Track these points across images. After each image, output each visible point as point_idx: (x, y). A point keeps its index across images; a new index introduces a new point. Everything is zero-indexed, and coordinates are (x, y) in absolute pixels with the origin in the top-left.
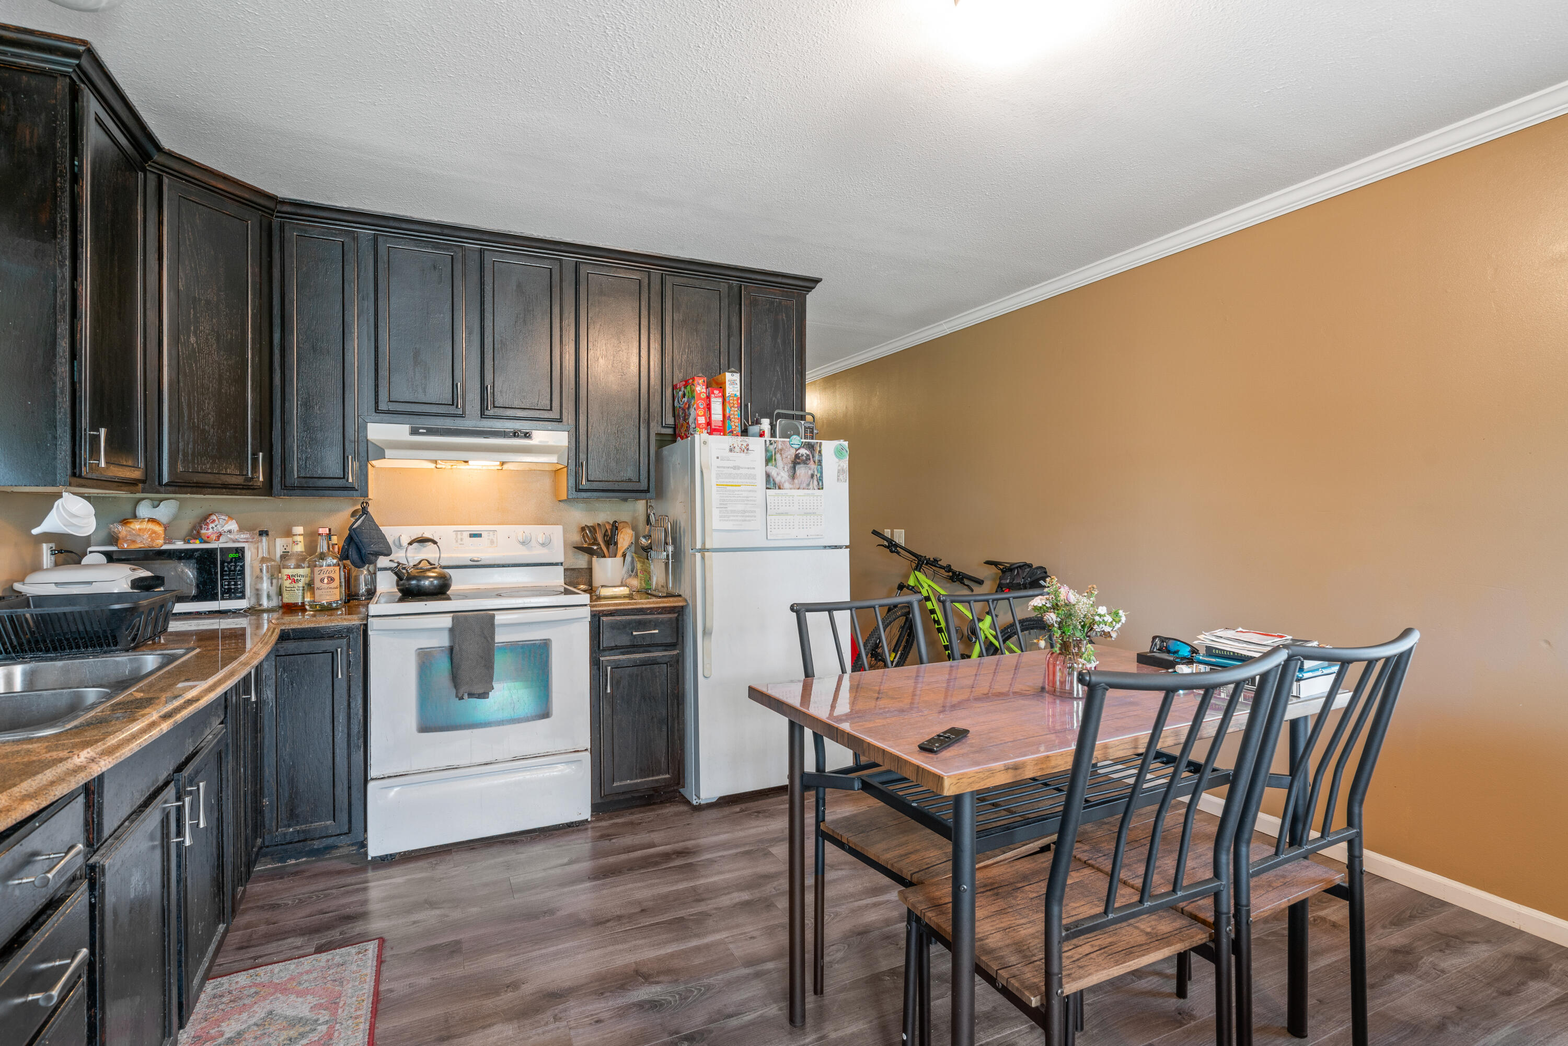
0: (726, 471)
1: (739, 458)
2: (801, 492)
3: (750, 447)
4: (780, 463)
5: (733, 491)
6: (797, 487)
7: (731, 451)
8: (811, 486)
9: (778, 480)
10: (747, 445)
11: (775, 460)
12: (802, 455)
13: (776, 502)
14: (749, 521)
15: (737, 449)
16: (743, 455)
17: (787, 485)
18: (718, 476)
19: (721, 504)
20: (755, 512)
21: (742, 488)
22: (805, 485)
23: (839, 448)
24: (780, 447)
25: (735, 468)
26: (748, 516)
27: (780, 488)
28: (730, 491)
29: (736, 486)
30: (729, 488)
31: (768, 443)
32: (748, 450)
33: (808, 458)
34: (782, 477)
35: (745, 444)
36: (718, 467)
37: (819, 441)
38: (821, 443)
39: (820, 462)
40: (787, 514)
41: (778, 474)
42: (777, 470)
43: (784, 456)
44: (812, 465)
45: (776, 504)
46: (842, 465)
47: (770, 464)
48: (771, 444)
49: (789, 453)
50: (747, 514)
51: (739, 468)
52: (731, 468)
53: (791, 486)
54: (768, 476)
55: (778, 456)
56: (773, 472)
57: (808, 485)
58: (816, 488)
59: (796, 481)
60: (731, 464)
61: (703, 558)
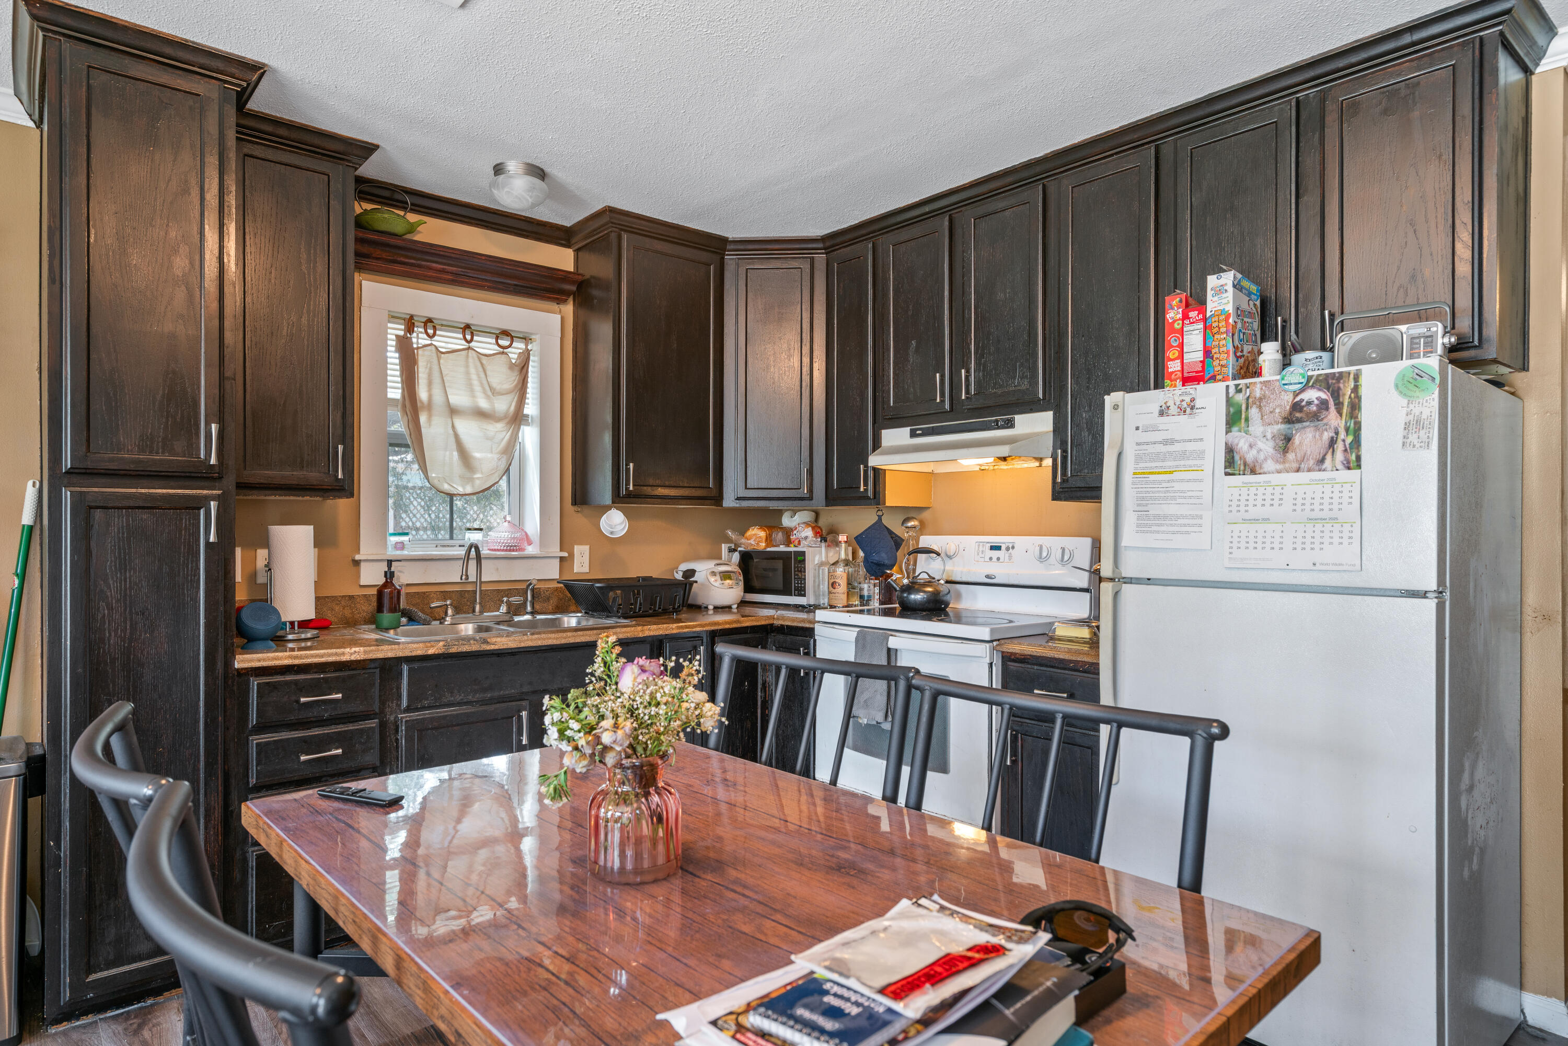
0: (1151, 449)
1: (1178, 425)
2: (1304, 477)
3: (1198, 404)
4: (1256, 427)
5: (1160, 482)
6: (1295, 465)
7: (1162, 413)
8: (1328, 463)
9: (1250, 456)
10: (1193, 400)
11: (1247, 420)
12: (1309, 403)
13: (1243, 498)
14: (1187, 533)
15: (1173, 410)
16: (1183, 418)
17: (1270, 465)
18: (1138, 459)
19: (1139, 505)
20: (1201, 517)
21: (1176, 476)
22: (1311, 462)
23: (1410, 374)
24: (1258, 393)
25: (1166, 442)
26: (1185, 525)
27: (1253, 472)
28: (1154, 482)
29: (1166, 473)
30: (1152, 477)
31: (1232, 390)
32: (1192, 408)
33: (1324, 404)
34: (1259, 451)
35: (1188, 399)
36: (1138, 444)
37: (1353, 369)
38: (1359, 371)
39: (1355, 406)
40: (1266, 520)
41: (1251, 446)
42: (1251, 440)
43: (1267, 410)
44: (1333, 419)
45: (1243, 503)
46: (1416, 411)
47: (1235, 429)
48: (1240, 391)
49: (1278, 402)
50: (1180, 521)
51: (1171, 442)
52: (1160, 443)
53: (1279, 467)
54: (1230, 451)
55: (1254, 412)
56: (1241, 442)
57: (1322, 461)
58: (1340, 466)
59: (1291, 456)
60: (1159, 436)
61: (1116, 595)
